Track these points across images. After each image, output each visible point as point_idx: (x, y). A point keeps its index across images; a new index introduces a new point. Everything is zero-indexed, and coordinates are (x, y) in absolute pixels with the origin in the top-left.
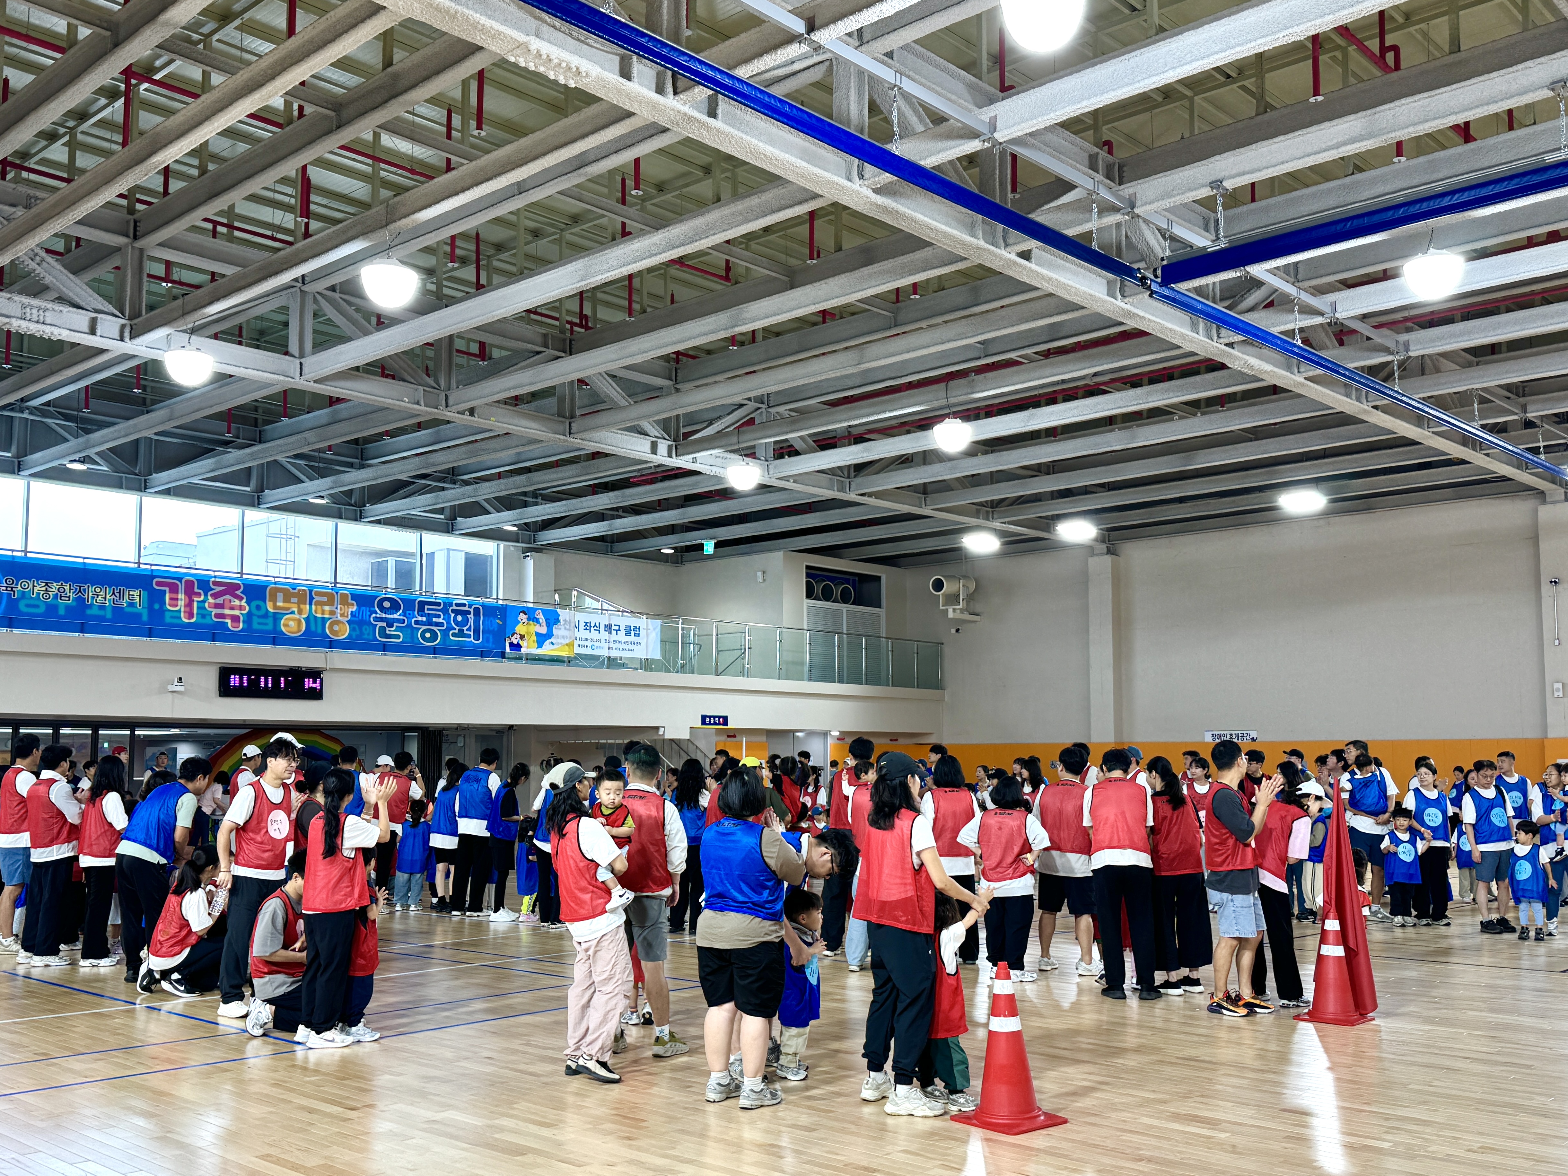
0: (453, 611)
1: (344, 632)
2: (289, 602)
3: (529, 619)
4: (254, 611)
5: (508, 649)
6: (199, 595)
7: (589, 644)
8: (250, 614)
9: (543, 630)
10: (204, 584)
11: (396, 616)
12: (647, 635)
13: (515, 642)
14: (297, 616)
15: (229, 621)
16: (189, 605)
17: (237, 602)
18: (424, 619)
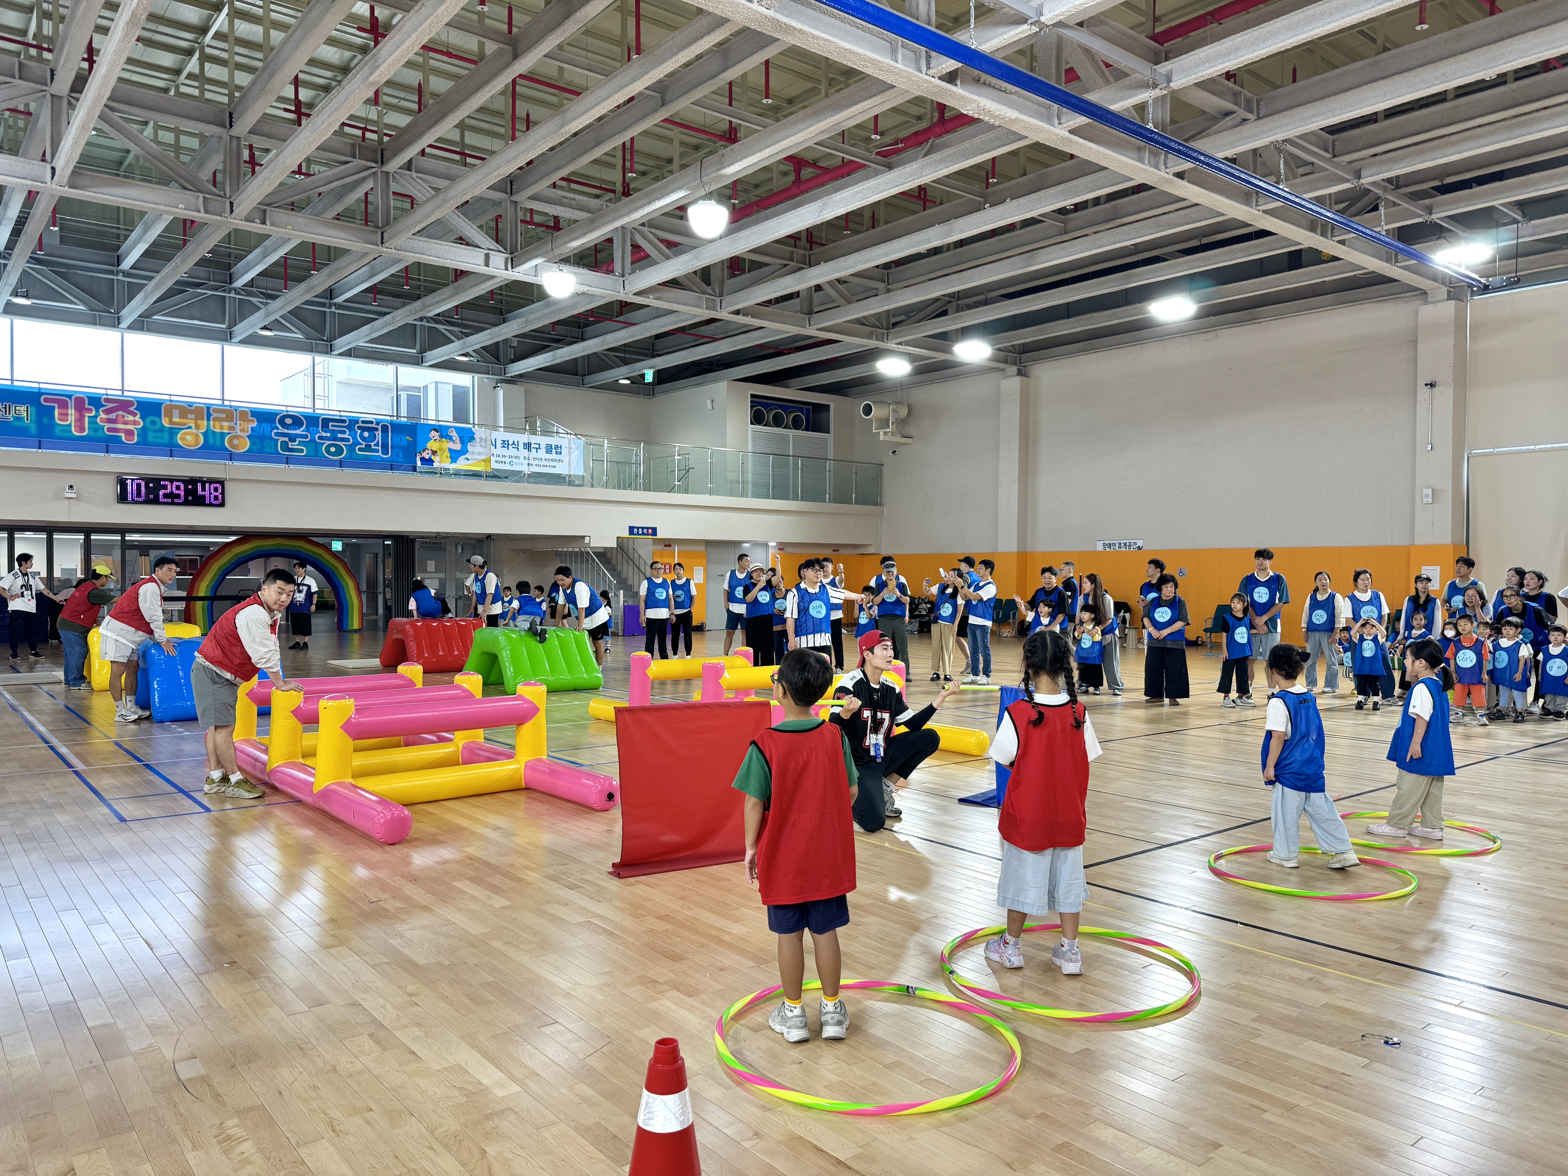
0: (359, 428)
1: (245, 445)
2: (186, 418)
3: (441, 436)
4: (149, 425)
5: (419, 463)
6: (90, 410)
7: (508, 460)
8: (144, 430)
9: (458, 447)
10: (96, 401)
11: (298, 432)
12: (570, 453)
13: (427, 457)
14: (194, 431)
15: (123, 435)
16: (80, 420)
17: (131, 418)
18: (329, 435)
